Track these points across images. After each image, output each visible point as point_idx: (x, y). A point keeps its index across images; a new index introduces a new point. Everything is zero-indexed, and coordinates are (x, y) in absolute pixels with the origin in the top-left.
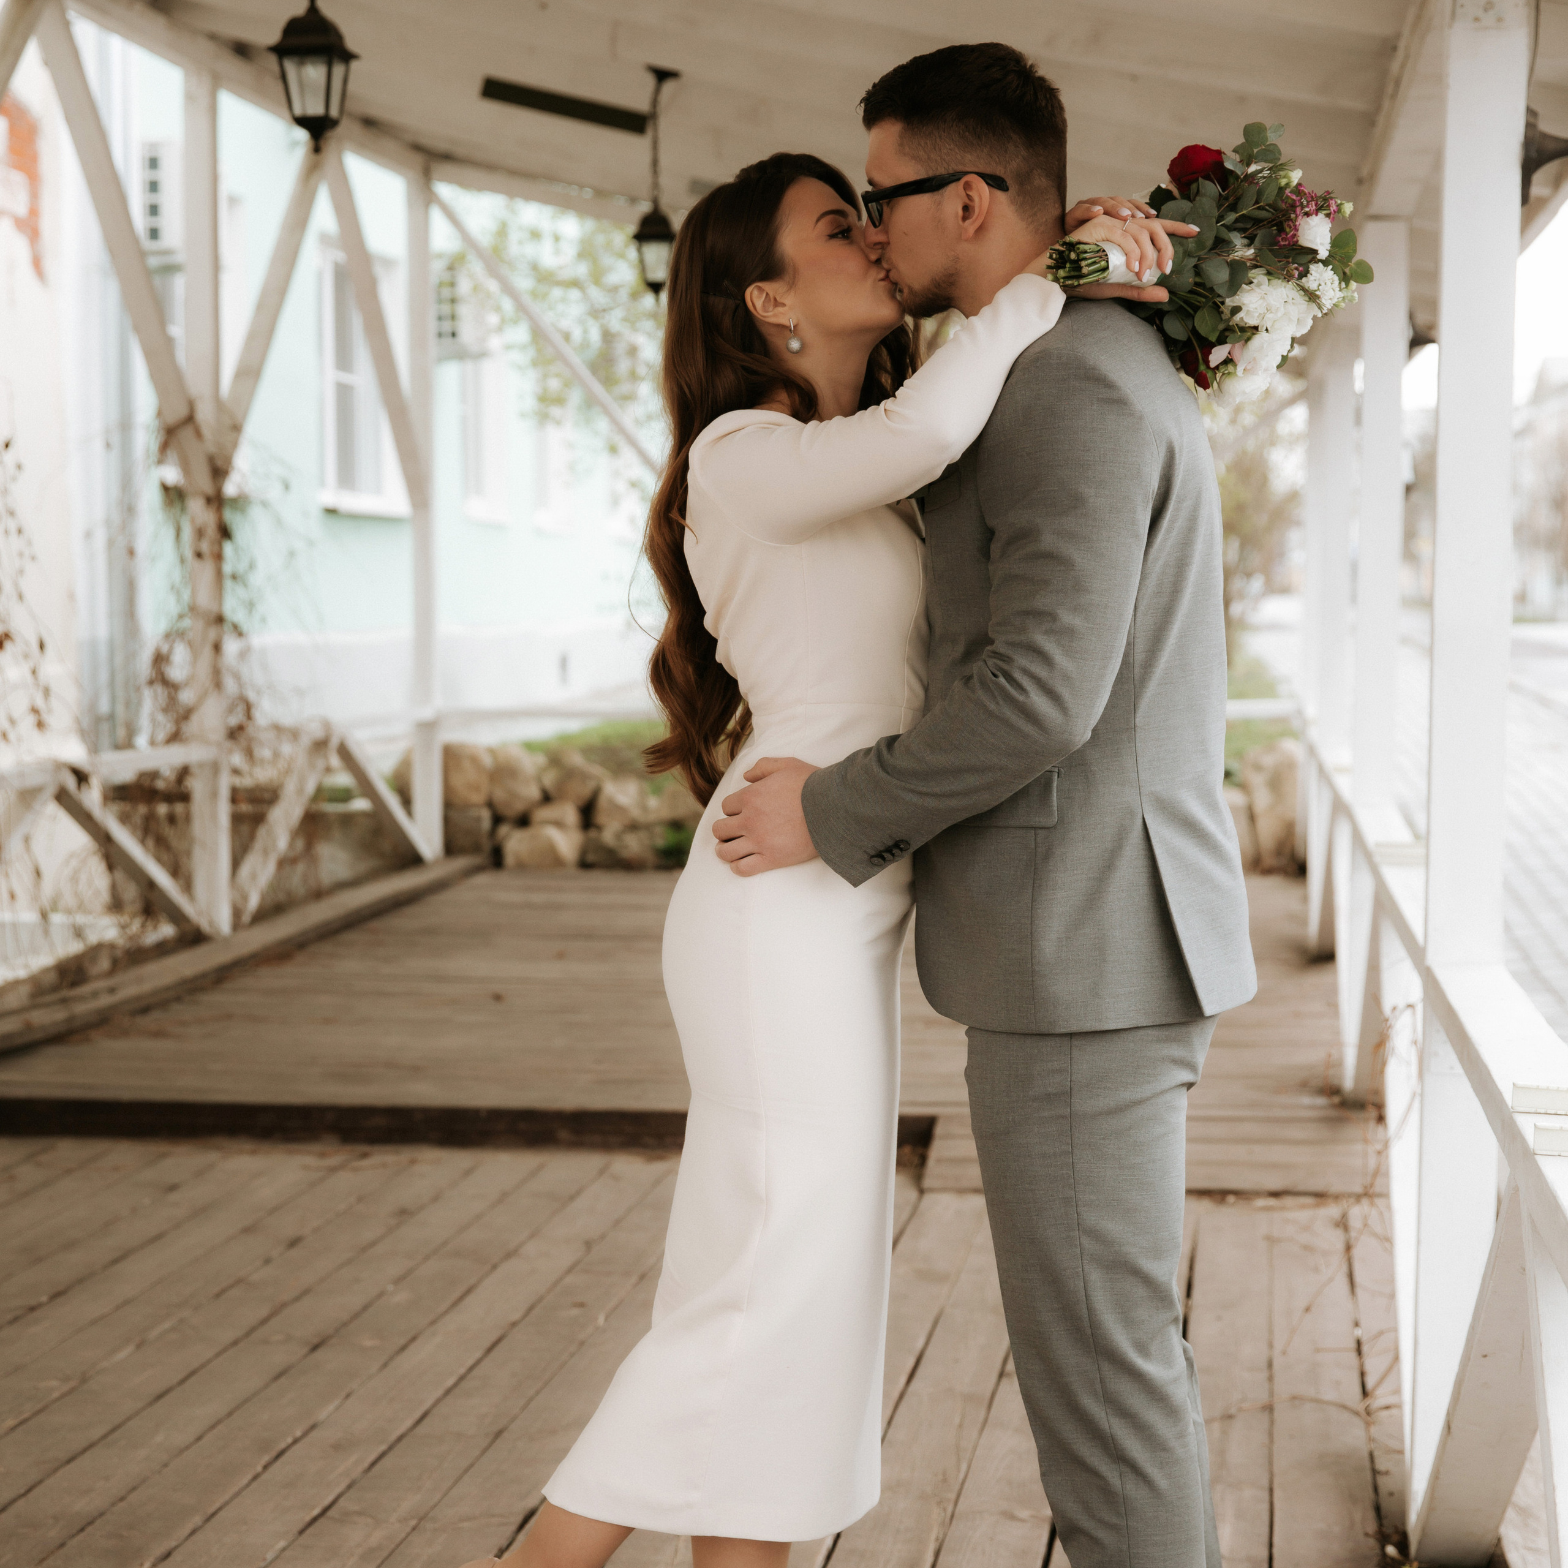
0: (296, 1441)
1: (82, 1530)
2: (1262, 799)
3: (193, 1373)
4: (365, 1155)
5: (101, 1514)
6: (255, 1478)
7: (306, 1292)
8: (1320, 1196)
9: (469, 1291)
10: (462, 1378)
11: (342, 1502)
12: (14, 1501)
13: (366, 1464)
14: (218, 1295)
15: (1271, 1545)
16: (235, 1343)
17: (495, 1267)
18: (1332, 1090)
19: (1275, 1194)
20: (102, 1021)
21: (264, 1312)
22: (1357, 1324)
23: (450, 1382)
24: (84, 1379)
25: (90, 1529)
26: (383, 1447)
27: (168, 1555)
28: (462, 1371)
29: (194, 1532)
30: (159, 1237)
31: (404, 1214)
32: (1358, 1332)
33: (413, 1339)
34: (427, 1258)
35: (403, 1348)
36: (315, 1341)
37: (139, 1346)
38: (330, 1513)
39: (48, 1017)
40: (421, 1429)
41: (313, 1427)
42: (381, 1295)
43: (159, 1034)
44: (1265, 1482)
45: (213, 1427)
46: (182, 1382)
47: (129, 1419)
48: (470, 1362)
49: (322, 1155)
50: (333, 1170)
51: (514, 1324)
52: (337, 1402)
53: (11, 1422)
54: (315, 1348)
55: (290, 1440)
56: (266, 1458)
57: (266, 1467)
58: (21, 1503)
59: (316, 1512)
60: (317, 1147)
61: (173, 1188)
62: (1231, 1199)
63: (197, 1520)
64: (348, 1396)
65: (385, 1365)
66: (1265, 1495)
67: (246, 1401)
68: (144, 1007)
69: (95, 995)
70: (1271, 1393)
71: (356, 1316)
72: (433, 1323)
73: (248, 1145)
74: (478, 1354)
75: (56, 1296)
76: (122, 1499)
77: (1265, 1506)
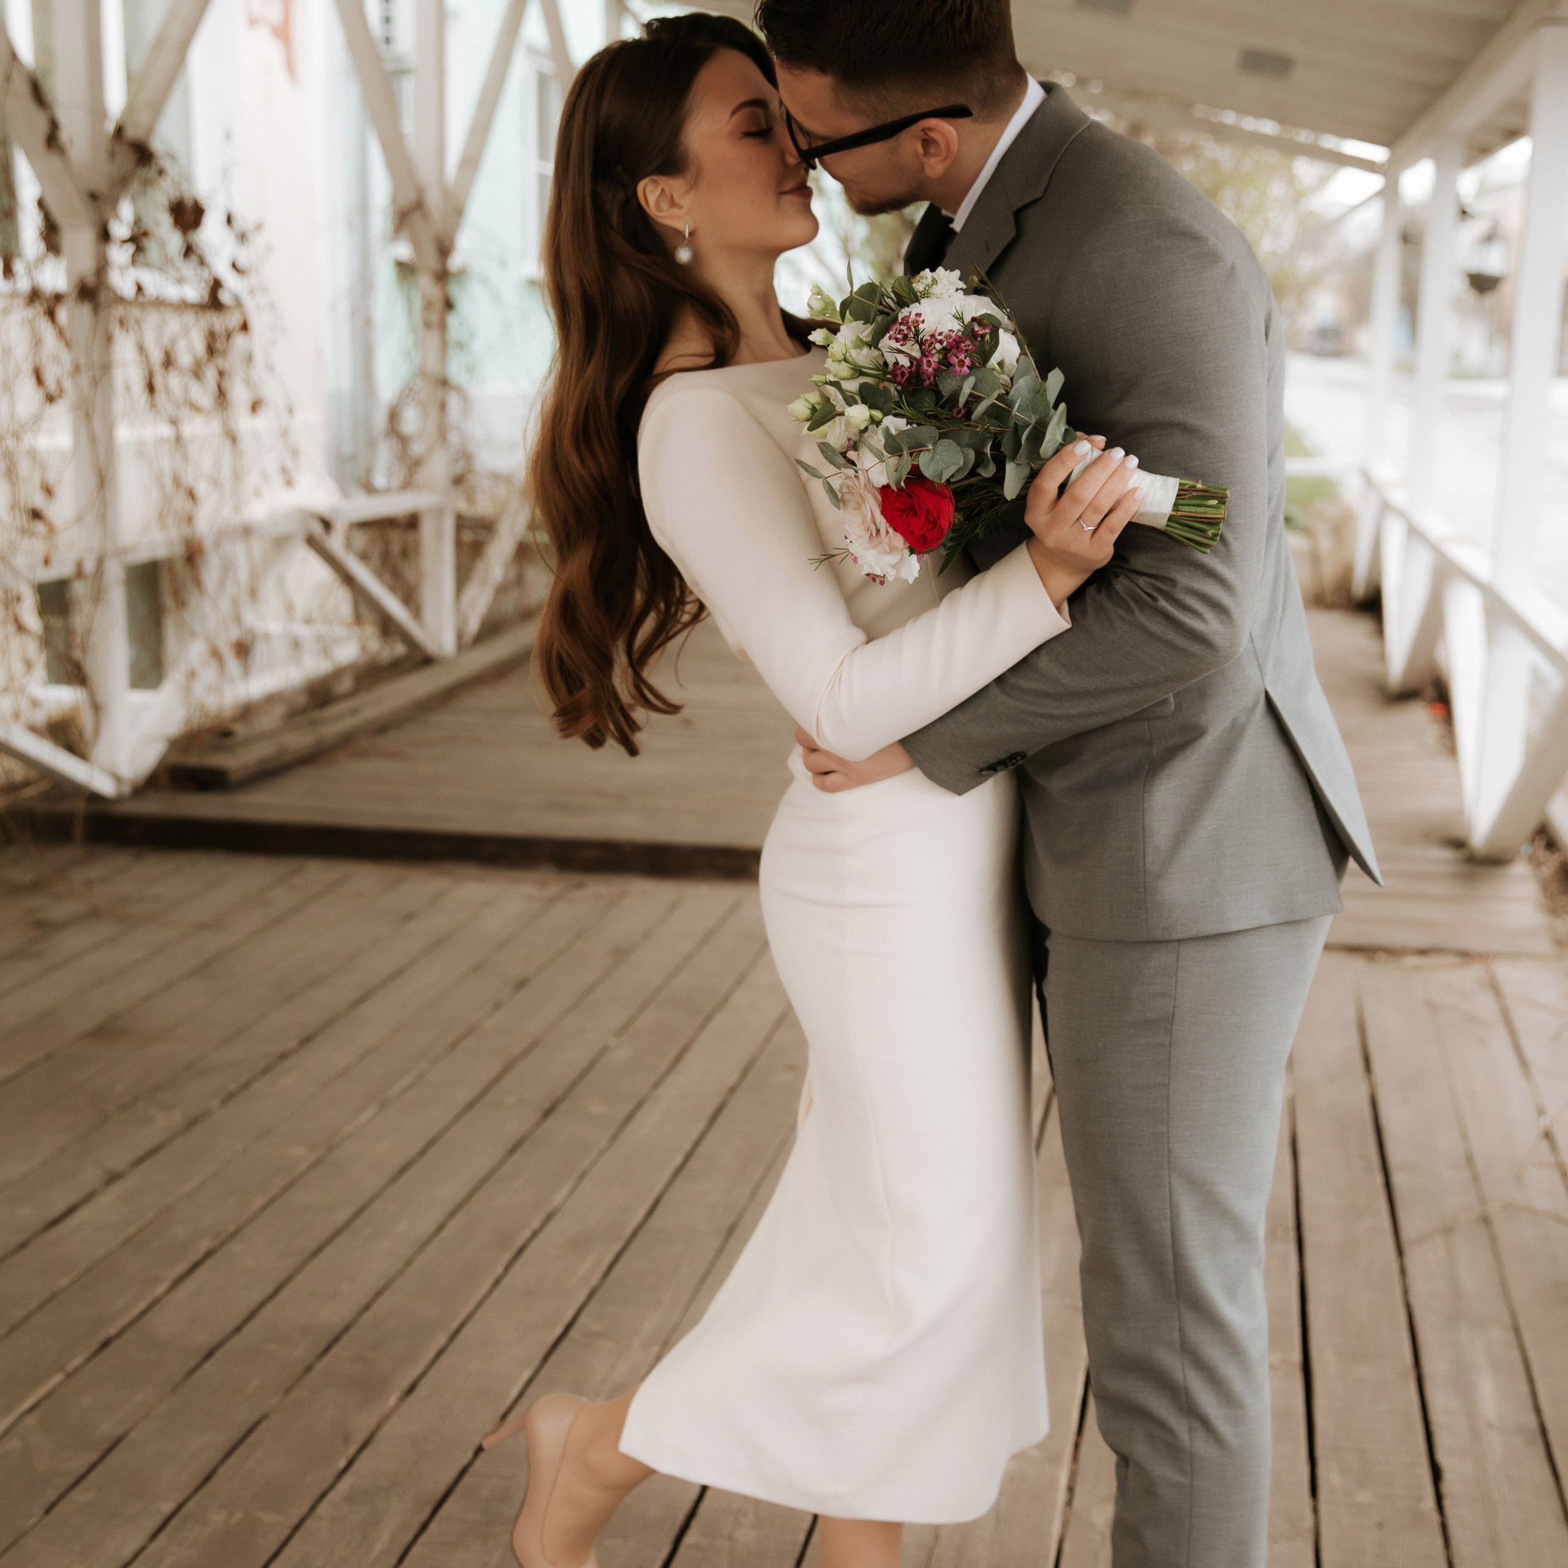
0: (535, 1234)
1: (327, 1349)
2: (1325, 544)
3: (431, 1143)
4: (580, 886)
5: (347, 1328)
6: (497, 1282)
7: (533, 1045)
8: (1466, 956)
9: (685, 1049)
10: (689, 1156)
11: (583, 1319)
12: (262, 1305)
13: (603, 1267)
14: (454, 1045)
15: (1538, 1410)
16: (470, 1106)
17: (707, 1020)
18: (1458, 844)
19: (1423, 952)
20: (346, 743)
21: (495, 1068)
22: (1541, 1111)
23: (677, 1160)
24: (330, 1149)
25: (335, 1349)
26: (617, 1246)
27: (411, 1389)
28: (687, 1146)
29: (439, 1354)
30: (397, 974)
31: (620, 954)
32: (1545, 1122)
33: (639, 1106)
34: (644, 1006)
35: (629, 1118)
36: (547, 1104)
37: (382, 1106)
38: (574, 1333)
39: (299, 740)
40: (655, 1221)
41: (550, 1217)
42: (604, 1050)
43: (394, 756)
44: (1507, 1320)
45: (453, 1214)
46: (422, 1153)
47: (373, 1199)
48: (694, 1135)
49: (542, 884)
50: (553, 901)
51: (733, 1090)
52: (570, 1184)
53: (259, 1201)
54: (547, 1113)
55: (527, 1233)
56: (506, 1257)
57: (507, 1268)
58: (268, 1310)
59: (558, 1331)
60: (535, 875)
61: (409, 917)
62: (1382, 956)
63: (441, 1340)
64: (582, 1176)
65: (614, 1137)
66: (1510, 1337)
67: (484, 1180)
68: (382, 727)
69: (340, 717)
70: (1482, 1200)
71: (583, 1074)
72: (657, 1084)
73: (473, 871)
74: (701, 1125)
75: (306, 1041)
76: (367, 1307)
77: (1515, 1354)
